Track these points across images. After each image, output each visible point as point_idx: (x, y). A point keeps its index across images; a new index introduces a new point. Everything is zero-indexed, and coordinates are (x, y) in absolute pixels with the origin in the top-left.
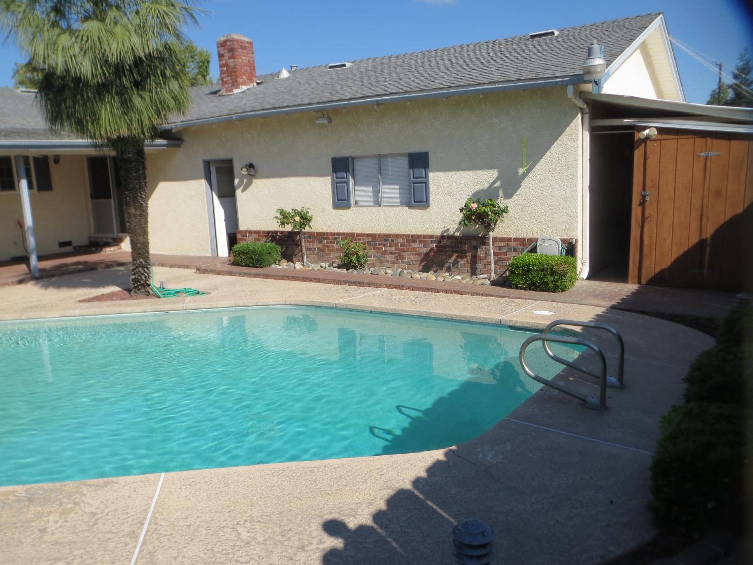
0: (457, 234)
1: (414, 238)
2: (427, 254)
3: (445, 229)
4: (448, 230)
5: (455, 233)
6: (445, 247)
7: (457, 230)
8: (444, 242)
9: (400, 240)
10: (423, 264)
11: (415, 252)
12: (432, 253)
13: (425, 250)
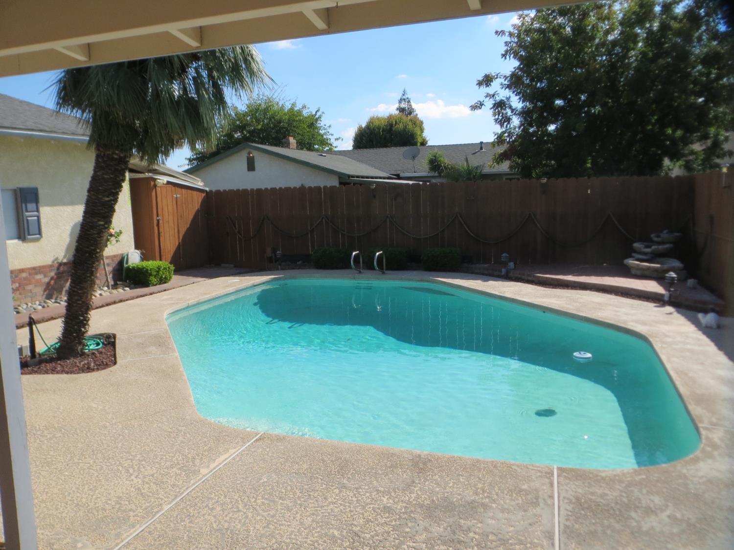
0: (65, 261)
1: (36, 270)
2: (48, 284)
3: (55, 258)
4: (57, 259)
5: (63, 259)
6: (63, 272)
7: (64, 257)
8: (62, 269)
9: (24, 275)
10: (45, 293)
11: (38, 283)
12: (52, 282)
13: (47, 280)
